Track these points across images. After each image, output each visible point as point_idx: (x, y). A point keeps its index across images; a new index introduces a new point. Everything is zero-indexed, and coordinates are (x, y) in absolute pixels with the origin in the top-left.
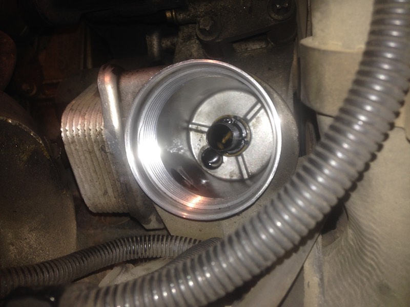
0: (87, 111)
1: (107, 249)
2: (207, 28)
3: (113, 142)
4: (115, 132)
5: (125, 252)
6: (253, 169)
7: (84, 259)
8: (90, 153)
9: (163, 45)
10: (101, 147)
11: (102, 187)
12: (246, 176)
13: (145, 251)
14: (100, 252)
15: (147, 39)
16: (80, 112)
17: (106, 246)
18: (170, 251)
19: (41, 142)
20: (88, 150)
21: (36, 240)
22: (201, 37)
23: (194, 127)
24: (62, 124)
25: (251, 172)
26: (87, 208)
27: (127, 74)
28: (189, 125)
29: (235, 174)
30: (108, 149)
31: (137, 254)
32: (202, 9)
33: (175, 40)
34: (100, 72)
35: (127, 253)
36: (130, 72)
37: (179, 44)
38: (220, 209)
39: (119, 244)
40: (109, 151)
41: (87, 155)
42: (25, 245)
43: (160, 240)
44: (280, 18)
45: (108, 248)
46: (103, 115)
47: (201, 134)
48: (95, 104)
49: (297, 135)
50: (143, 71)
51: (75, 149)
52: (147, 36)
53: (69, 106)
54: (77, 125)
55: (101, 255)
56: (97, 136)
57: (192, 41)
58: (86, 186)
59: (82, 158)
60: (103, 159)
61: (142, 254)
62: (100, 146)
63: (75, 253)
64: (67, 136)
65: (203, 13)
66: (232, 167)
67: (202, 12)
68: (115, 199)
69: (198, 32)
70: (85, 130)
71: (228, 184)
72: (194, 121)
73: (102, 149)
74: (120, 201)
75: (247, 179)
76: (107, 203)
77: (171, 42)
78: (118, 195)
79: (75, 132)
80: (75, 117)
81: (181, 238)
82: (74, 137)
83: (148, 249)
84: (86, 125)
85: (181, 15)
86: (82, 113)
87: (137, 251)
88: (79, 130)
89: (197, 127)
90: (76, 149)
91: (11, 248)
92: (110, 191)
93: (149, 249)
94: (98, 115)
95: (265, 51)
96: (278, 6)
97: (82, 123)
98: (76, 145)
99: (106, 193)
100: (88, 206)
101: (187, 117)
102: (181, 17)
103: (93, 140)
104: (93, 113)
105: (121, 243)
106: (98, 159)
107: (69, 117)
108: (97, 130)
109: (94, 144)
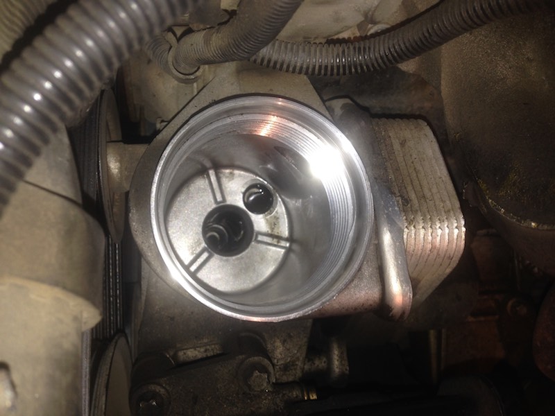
0: (429, 255)
1: (396, 51)
2: (257, 373)
3: (390, 209)
4: (388, 223)
5: (372, 49)
6: (201, 183)
7: (426, 34)
8: (424, 197)
9: (325, 359)
10: (408, 203)
11: (407, 151)
12: (212, 173)
13: (344, 51)
14: (406, 47)
15: (348, 368)
16: (438, 254)
17: (398, 58)
18: (310, 51)
19: (490, 201)
20: (427, 200)
21: (496, 67)
22: (266, 362)
23: (283, 243)
24: (463, 237)
25: (204, 178)
26: (429, 124)
27: (371, 305)
28: (290, 246)
29: (227, 177)
30: (398, 201)
31: (354, 48)
32: (265, 404)
33: (306, 367)
34: (409, 308)
35: (369, 48)
36: (366, 309)
37: (301, 359)
38: (242, 114)
39: (380, 61)
40: (398, 198)
41: (428, 194)
42: (511, 59)
43: (323, 67)
44: (153, 387)
45: (396, 55)
46: (406, 251)
47: (273, 233)
48: (417, 265)
49: (130, 215)
50: (347, 310)
51: (445, 202)
52: (347, 372)
53: (454, 264)
54: (442, 235)
55: (404, 44)
56: (414, 218)
57: (282, 362)
58: (429, 152)
59: (434, 190)
60: (405, 188)
61: (348, 48)
62: (409, 205)
63: (441, 44)
64: (456, 220)
65: (263, 397)
66: (231, 186)
67: (265, 400)
68: (390, 134)
69: (271, 369)
70: (431, 227)
71: (238, 163)
72: (283, 251)
73: (406, 201)
74: (383, 133)
75: (210, 169)
76: (401, 130)
77: (314, 364)
78: (385, 140)
79: (446, 226)
80: (445, 247)
81: (294, 71)
82: (447, 219)
83: (341, 55)
84: (430, 234)
85: (295, 396)
86: (435, 252)
87: (355, 51)
88: (440, 228)
89: (278, 242)
90: (443, 201)
91: (530, 55)
92: (397, 146)
93: (338, 56)
94: (412, 249)
95: (178, 345)
96: (154, 403)
97: (435, 238)
98: (443, 207)
99: (403, 144)
100: (428, 127)
101: (293, 256)
102: (296, 393)
103: (419, 214)
104: (420, 253)
105: (377, 62)
106: (413, 188)
107: (454, 246)
108: (414, 227)
109: (418, 208)
